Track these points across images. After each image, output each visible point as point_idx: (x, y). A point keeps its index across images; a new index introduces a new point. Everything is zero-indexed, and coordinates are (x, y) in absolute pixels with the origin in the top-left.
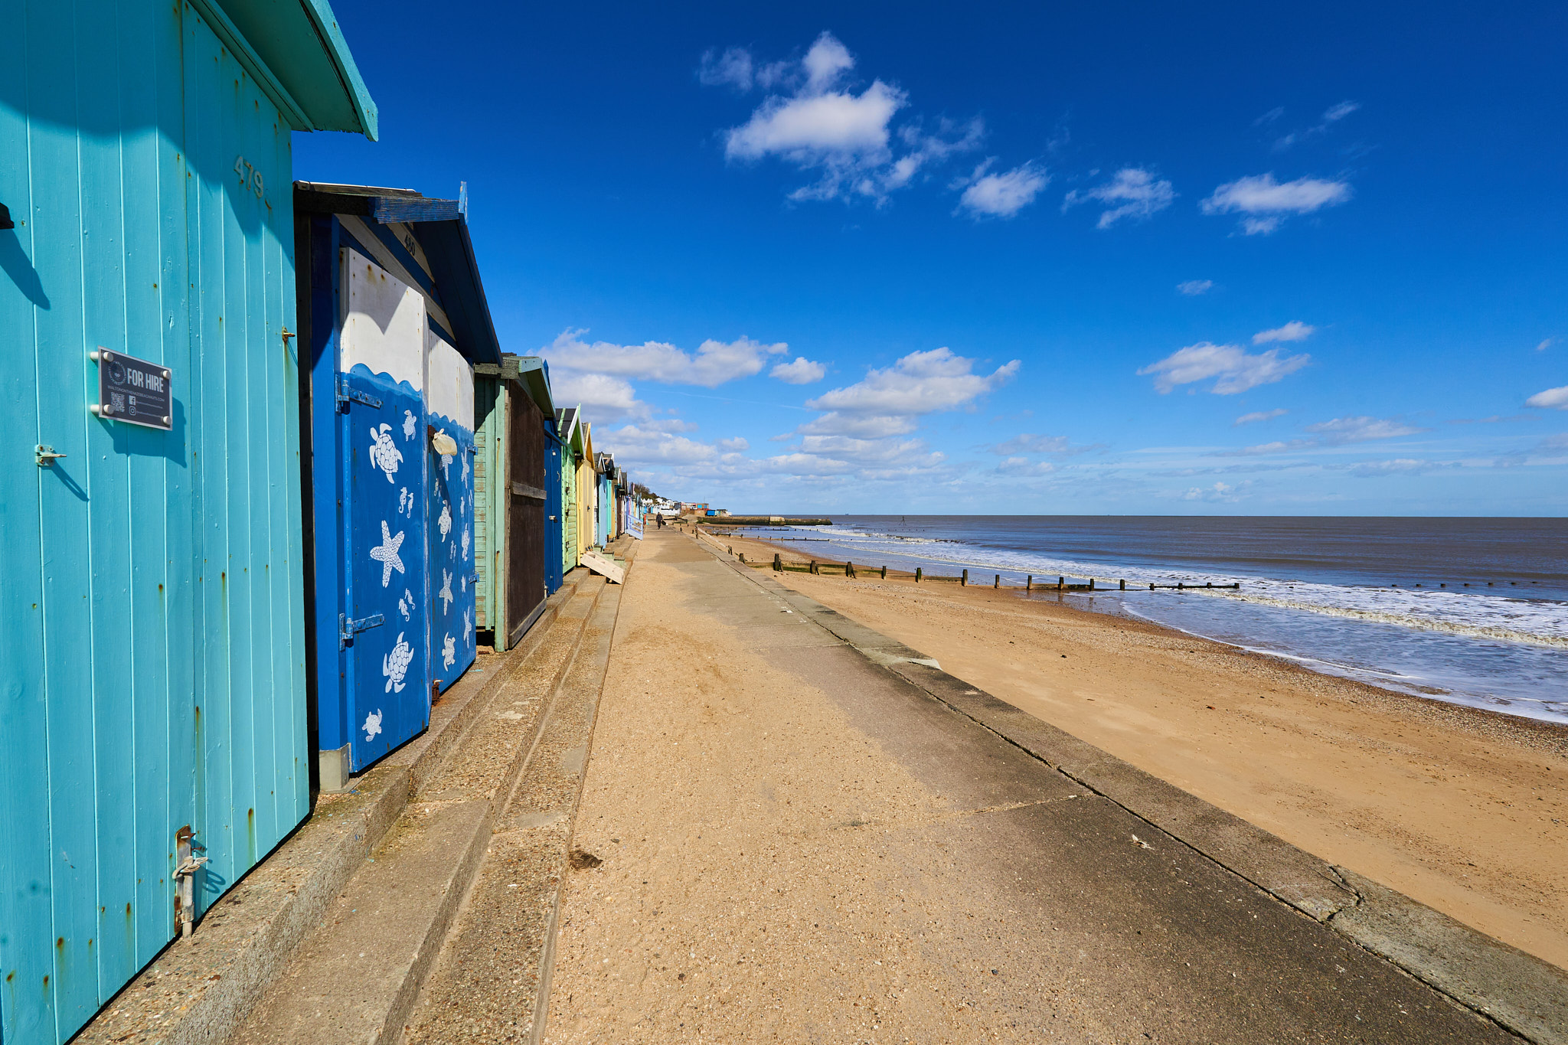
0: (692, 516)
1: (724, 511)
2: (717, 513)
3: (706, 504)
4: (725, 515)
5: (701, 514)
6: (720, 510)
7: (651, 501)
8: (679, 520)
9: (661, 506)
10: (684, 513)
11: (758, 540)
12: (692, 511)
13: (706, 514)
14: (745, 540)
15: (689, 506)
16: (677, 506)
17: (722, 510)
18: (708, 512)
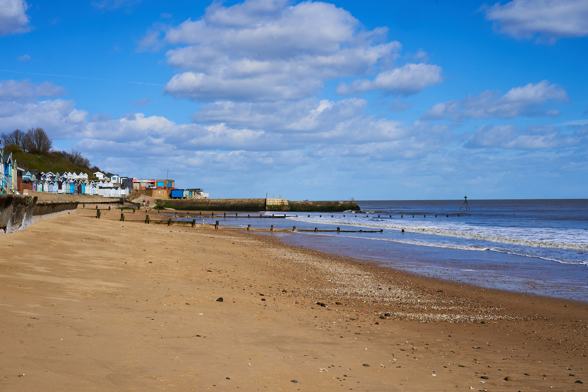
0: (147, 198)
1: (197, 191)
2: (186, 193)
3: (171, 182)
4: (199, 197)
5: (162, 195)
6: (191, 190)
7: (86, 176)
8: (126, 204)
9: (101, 184)
10: (137, 193)
11: (247, 232)
12: (148, 191)
13: (170, 196)
14: (221, 232)
15: (145, 183)
16: (127, 183)
17: (195, 190)
18: (172, 192)
